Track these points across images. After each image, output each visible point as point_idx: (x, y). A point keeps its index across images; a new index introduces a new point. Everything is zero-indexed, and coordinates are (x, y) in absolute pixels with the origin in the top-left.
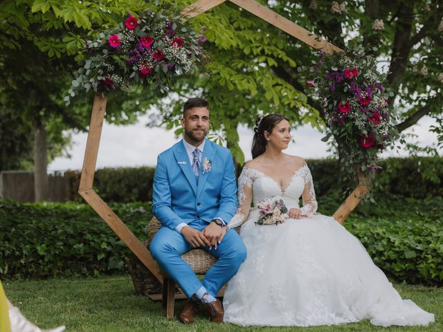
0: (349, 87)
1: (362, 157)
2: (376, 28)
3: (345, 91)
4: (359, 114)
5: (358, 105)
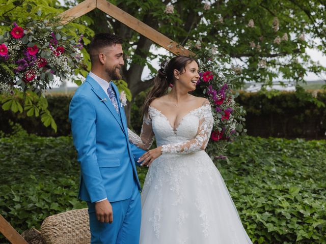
1: (212, 149)
2: (168, 12)
3: (204, 92)
4: (215, 113)
5: (213, 105)
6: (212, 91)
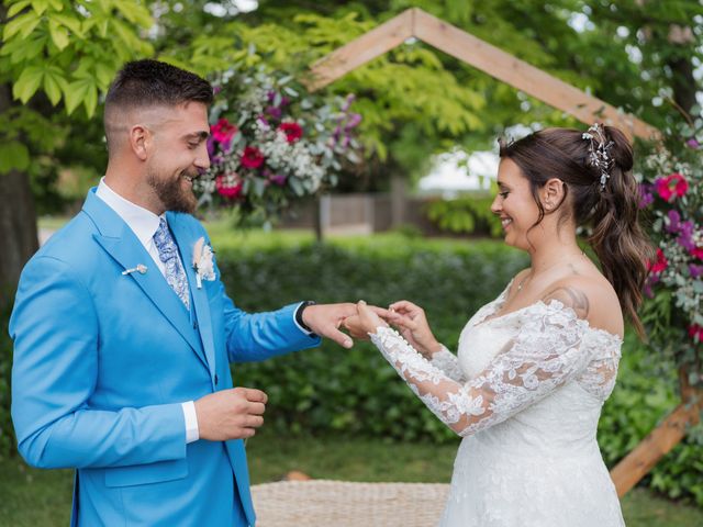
0: (668, 221)
3: (657, 227)
4: (687, 278)
5: (685, 259)
6: (679, 225)
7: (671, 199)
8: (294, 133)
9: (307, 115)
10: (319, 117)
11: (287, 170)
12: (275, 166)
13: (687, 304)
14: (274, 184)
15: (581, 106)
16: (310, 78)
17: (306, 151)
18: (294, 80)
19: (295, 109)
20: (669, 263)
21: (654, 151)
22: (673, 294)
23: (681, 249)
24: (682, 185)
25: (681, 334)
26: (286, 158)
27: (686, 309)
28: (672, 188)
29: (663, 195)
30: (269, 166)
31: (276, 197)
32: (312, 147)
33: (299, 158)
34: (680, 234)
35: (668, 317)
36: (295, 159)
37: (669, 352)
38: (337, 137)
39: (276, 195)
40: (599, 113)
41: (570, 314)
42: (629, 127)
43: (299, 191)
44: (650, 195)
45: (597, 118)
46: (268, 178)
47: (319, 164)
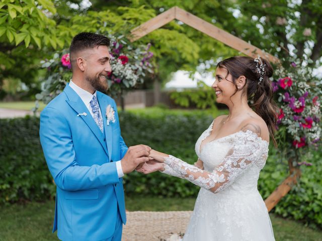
0: (284, 97)
1: (294, 155)
3: (280, 100)
4: (292, 121)
5: (292, 113)
6: (289, 99)
7: (285, 88)
8: (125, 60)
9: (130, 52)
10: (136, 53)
11: (122, 76)
12: (117, 75)
13: (292, 132)
14: (116, 82)
15: (247, 49)
16: (132, 36)
17: (130, 68)
18: (124, 37)
19: (125, 50)
20: (285, 115)
21: (278, 68)
22: (287, 128)
23: (290, 109)
24: (290, 82)
25: (290, 145)
26: (121, 71)
27: (292, 134)
28: (286, 83)
29: (282, 86)
30: (114, 75)
31: (116, 89)
32: (133, 66)
33: (127, 71)
34: (289, 102)
35: (285, 137)
36: (125, 72)
37: (285, 153)
38: (143, 62)
39: (117, 87)
40: (254, 52)
41: (255, 135)
42: (267, 58)
43: (128, 86)
44: (277, 86)
45: (253, 54)
46: (113, 80)
47: (135, 74)
